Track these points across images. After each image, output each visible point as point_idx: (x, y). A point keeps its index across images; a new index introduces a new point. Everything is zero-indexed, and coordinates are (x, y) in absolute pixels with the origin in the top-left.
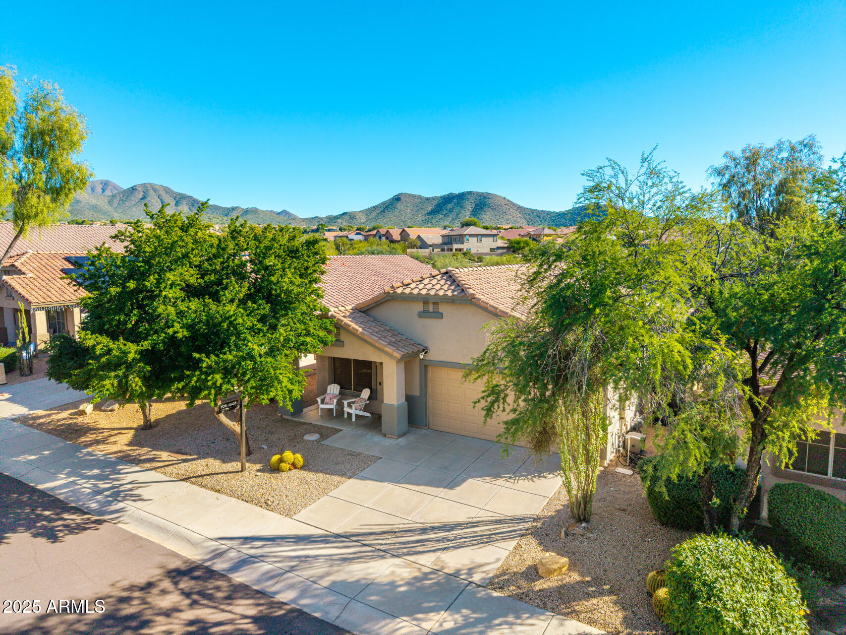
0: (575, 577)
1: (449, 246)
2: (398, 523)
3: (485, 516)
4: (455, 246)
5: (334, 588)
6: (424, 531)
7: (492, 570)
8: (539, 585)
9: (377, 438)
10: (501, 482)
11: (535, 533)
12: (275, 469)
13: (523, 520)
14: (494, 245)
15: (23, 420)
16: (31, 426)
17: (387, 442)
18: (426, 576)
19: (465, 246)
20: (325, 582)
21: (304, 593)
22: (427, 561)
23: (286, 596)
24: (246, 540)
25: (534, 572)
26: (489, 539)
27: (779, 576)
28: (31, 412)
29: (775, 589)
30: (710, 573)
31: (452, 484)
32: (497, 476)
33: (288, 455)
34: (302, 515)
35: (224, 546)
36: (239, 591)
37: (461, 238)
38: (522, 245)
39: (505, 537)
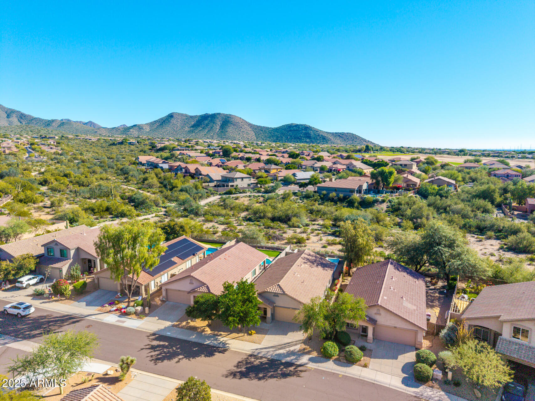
0: (310, 349)
1: (227, 184)
2: (280, 343)
3: (294, 340)
4: (230, 184)
5: (276, 355)
6: (285, 344)
7: (298, 349)
8: (305, 351)
9: (265, 324)
10: (295, 333)
11: (303, 343)
12: (251, 335)
13: (300, 340)
14: (250, 182)
15: (173, 326)
16: (179, 328)
17: (268, 325)
18: (288, 352)
19: (235, 184)
20: (274, 354)
21: (271, 356)
22: (287, 349)
23: (269, 357)
24: (257, 349)
25: (304, 349)
26: (296, 345)
27: (336, 346)
28: (173, 323)
29: (335, 347)
30: (327, 347)
31: (286, 334)
32: (294, 332)
33: (252, 331)
34: (262, 343)
35: (254, 351)
36: (261, 357)
37: (233, 180)
38: (264, 182)
39: (299, 344)
